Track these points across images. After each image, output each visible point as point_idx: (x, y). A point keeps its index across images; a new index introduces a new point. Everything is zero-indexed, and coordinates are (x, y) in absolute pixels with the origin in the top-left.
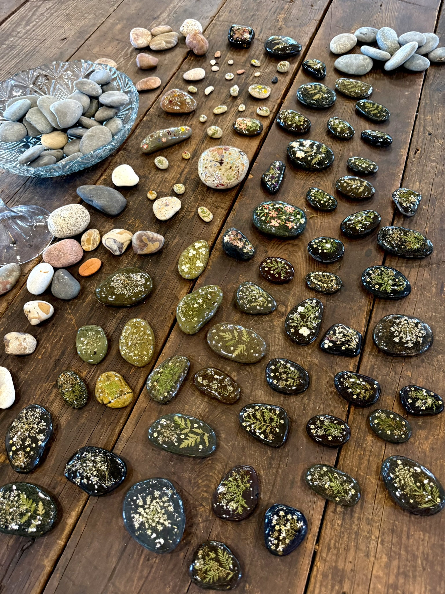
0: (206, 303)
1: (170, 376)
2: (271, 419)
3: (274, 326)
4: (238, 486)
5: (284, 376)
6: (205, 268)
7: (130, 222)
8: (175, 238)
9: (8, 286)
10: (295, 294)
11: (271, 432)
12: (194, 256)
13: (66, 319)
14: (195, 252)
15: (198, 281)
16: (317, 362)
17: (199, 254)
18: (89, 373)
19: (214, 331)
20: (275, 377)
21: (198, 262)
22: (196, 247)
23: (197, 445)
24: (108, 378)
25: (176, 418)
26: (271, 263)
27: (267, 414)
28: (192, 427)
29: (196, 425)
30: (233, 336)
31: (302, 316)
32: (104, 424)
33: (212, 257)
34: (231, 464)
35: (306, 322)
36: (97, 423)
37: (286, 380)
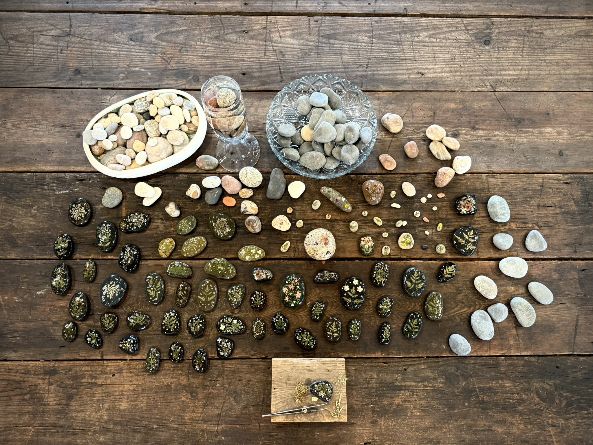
0: (222, 272)
1: (178, 271)
2: (171, 325)
3: (225, 310)
4: (140, 320)
5: (194, 324)
6: (247, 262)
7: (267, 207)
8: (264, 236)
10: (248, 315)
11: (166, 327)
12: (252, 253)
13: (197, 205)
14: (254, 253)
15: (239, 261)
16: (211, 338)
17: (254, 255)
18: (173, 231)
19: (208, 282)
20: (192, 320)
21: (249, 257)
22: (258, 252)
23: (151, 296)
24: (170, 243)
25: (160, 283)
26: (260, 296)
27: (173, 323)
28: (158, 291)
29: (159, 292)
30: (208, 293)
31: (231, 324)
32: (151, 250)
34: (151, 314)
35: (228, 326)
36: (151, 248)
37: (192, 326)
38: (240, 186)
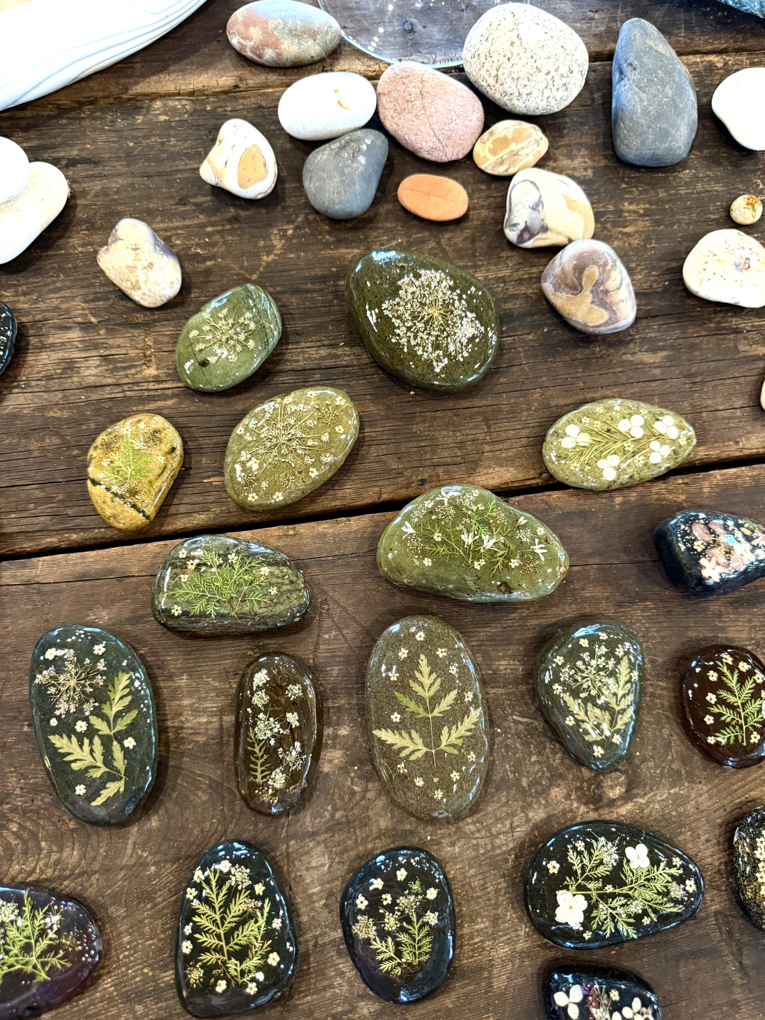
0: (491, 564)
1: (230, 591)
2: (242, 954)
3: (545, 791)
4: (27, 949)
5: (391, 922)
6: (609, 490)
7: (626, 206)
8: (654, 350)
9: (269, 55)
10: (686, 799)
11: (208, 969)
12: (625, 437)
13: (267, 237)
14: (638, 433)
15: (555, 495)
16: (500, 982)
17: (641, 445)
18: (157, 380)
19: (421, 636)
20: (374, 898)
21: (615, 460)
22: (659, 427)
23: (81, 776)
24: (154, 436)
25: (123, 680)
26: (743, 678)
27: (252, 932)
28: (120, 737)
29: (130, 743)
30: (435, 700)
31: (616, 877)
32: (48, 499)
33: (661, 486)
34: (92, 888)
35: (604, 897)
36: (42, 484)
37: (383, 934)
38: (476, 112)
